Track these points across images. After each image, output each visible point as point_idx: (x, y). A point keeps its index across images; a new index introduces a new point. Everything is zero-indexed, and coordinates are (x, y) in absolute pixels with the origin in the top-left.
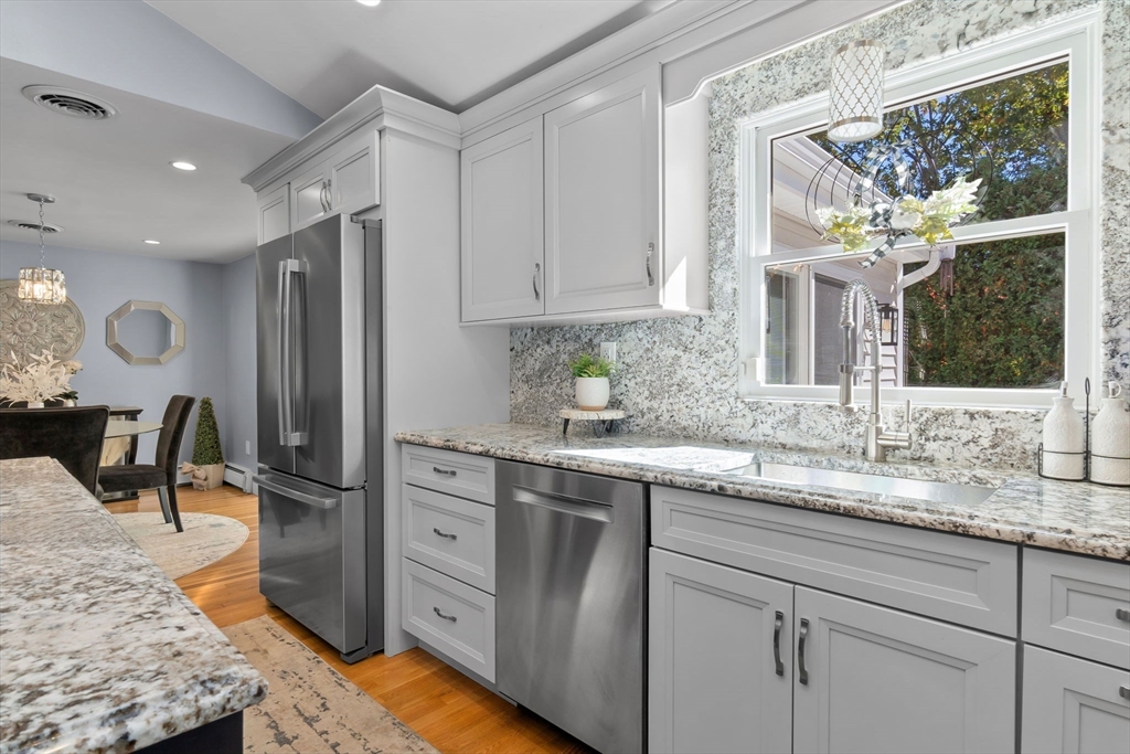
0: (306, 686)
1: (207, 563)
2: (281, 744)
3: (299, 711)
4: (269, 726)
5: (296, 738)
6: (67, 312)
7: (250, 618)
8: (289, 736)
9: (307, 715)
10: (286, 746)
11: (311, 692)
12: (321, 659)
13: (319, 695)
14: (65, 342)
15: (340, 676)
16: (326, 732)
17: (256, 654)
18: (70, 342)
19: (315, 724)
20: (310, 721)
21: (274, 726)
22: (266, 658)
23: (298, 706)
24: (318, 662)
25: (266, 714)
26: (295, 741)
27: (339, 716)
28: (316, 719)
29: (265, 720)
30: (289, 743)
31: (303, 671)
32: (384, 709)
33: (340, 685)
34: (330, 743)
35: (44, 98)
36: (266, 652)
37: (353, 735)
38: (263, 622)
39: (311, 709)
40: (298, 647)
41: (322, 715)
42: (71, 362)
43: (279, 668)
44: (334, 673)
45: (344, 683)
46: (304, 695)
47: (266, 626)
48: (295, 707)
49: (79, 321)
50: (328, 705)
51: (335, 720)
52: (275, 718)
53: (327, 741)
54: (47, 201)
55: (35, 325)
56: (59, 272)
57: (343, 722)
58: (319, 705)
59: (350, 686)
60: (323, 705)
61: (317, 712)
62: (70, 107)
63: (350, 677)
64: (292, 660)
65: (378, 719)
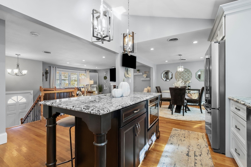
0: (200, 149)
1: (202, 120)
2: (187, 155)
3: (195, 153)
4: (188, 151)
5: (190, 156)
6: (189, 72)
7: (201, 133)
8: (189, 155)
9: (196, 154)
10: (187, 156)
11: (200, 151)
12: (208, 147)
13: (201, 153)
14: (189, 78)
15: (209, 152)
16: (196, 160)
17: (197, 139)
18: (190, 77)
19: (195, 157)
20: (195, 156)
21: (188, 152)
22: (197, 140)
23: (196, 152)
24: (207, 147)
25: (189, 149)
26: (190, 157)
27: (202, 159)
28: (197, 156)
29: (188, 150)
30: (188, 156)
31: (202, 147)
32: (213, 165)
33: (208, 154)
34: (195, 162)
35: (170, 40)
36: (199, 139)
37: (201, 164)
38: (203, 134)
39: (197, 154)
40: (205, 142)
41: (198, 156)
42: (189, 81)
43: (198, 143)
44: (208, 151)
45: (209, 154)
46: (199, 151)
47: (203, 135)
48: (195, 151)
49: (191, 74)
50: (201, 155)
51: (200, 159)
52: (190, 151)
53: (195, 161)
54: (181, 55)
55: (185, 75)
56: (182, 66)
57: (201, 160)
58: (199, 154)
59: (210, 156)
60: (200, 155)
61: (198, 155)
62: (173, 40)
63: (211, 154)
64: (202, 144)
65: (210, 166)
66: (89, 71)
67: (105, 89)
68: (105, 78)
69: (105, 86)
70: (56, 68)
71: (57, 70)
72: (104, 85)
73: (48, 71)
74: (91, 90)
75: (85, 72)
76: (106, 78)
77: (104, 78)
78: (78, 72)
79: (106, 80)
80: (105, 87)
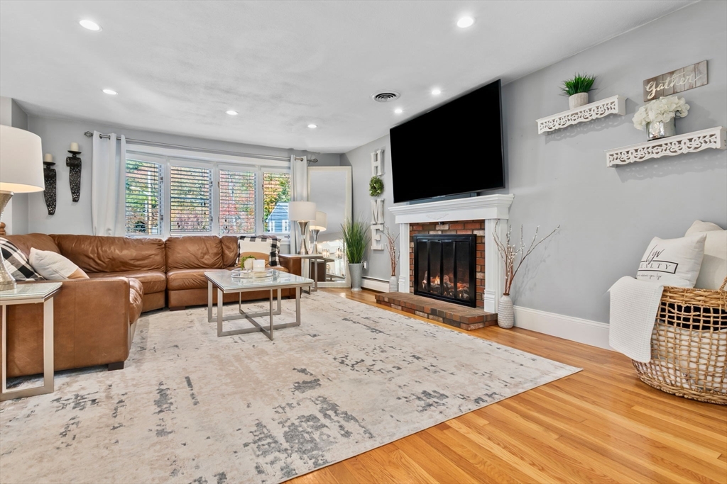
66: (305, 158)
67: (374, 246)
68: (377, 187)
69: (374, 233)
70: (119, 140)
71: (128, 151)
72: (373, 228)
73: (78, 156)
74: (303, 250)
75: (286, 164)
76: (382, 187)
77: (373, 188)
78: (253, 166)
79: (379, 200)
80: (375, 236)
